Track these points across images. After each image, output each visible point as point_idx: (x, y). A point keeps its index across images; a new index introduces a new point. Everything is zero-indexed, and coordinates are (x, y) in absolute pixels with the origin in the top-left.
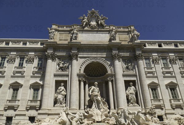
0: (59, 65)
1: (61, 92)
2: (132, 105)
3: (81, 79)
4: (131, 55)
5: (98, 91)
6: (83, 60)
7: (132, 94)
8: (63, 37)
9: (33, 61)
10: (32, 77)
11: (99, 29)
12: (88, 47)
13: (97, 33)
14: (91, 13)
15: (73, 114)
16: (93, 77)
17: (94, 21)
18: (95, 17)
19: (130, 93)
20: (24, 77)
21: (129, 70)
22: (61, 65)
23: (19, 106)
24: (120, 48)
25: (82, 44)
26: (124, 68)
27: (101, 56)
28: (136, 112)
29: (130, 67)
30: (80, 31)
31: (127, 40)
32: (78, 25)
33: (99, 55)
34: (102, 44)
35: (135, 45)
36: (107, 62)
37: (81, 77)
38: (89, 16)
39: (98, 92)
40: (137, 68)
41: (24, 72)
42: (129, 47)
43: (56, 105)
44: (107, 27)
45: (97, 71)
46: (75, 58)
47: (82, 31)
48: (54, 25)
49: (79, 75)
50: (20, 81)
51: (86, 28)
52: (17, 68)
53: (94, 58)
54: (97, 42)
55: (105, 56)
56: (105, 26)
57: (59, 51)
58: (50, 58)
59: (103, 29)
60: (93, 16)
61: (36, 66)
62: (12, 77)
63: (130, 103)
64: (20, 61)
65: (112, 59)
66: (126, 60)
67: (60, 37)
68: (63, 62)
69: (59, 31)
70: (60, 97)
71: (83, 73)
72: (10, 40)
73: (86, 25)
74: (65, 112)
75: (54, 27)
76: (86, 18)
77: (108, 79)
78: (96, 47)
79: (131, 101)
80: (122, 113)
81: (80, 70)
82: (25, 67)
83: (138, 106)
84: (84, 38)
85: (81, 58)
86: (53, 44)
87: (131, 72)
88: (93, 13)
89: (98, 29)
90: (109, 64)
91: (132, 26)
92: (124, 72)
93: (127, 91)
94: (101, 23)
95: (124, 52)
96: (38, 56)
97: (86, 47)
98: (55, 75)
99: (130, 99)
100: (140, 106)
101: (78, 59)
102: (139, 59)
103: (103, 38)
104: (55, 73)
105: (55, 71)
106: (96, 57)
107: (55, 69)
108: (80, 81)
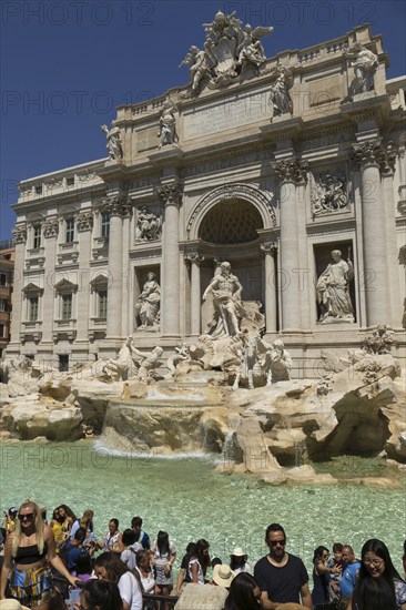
0: (139, 224)
1: (148, 295)
2: (330, 319)
3: (189, 258)
4: (343, 153)
6: (196, 199)
7: (333, 286)
8: (146, 140)
9: (92, 224)
10: (92, 264)
11: (246, 82)
12: (208, 155)
13: (235, 100)
14: (216, 30)
16: (240, 242)
17: (226, 55)
18: (230, 38)
19: (328, 285)
20: (77, 267)
21: (336, 207)
22: (145, 225)
25: (188, 153)
26: (318, 203)
27: (245, 178)
29: (336, 197)
31: (336, 96)
32: (180, 90)
33: (238, 175)
34: (248, 134)
36: (264, 193)
37: (190, 251)
38: (208, 46)
40: (357, 197)
41: (77, 254)
42: (336, 125)
43: (140, 328)
44: (269, 66)
45: (248, 223)
46: (171, 200)
47: (194, 104)
48: (120, 109)
49: (184, 248)
50: (72, 278)
51: (206, 92)
53: (225, 187)
54: (234, 131)
55: (258, 175)
56: (263, 64)
57: (139, 187)
58: (115, 212)
59: (256, 79)
60: (226, 40)
61: (99, 236)
62: (57, 269)
63: (326, 314)
64: (68, 228)
67: (138, 144)
68: (150, 216)
69: (133, 124)
70: (146, 308)
71: (196, 238)
72: (41, 180)
73: (203, 81)
75: (122, 115)
76: (201, 53)
77: (262, 248)
78: (228, 150)
79: (330, 309)
81: (189, 231)
82: (77, 243)
83: (349, 322)
84: (200, 128)
85: (192, 194)
86: (116, 172)
87: (339, 215)
88: (220, 27)
89: (241, 81)
90: (270, 199)
91: (360, 30)
92: (314, 216)
93: (322, 278)
94: (246, 58)
95: (318, 147)
96: (99, 208)
97: (200, 157)
98: (133, 255)
99: (325, 301)
100: (355, 322)
101: (185, 199)
103: (249, 114)
104: (133, 248)
105: (132, 242)
106: (231, 185)
107: (132, 239)
108: (188, 264)
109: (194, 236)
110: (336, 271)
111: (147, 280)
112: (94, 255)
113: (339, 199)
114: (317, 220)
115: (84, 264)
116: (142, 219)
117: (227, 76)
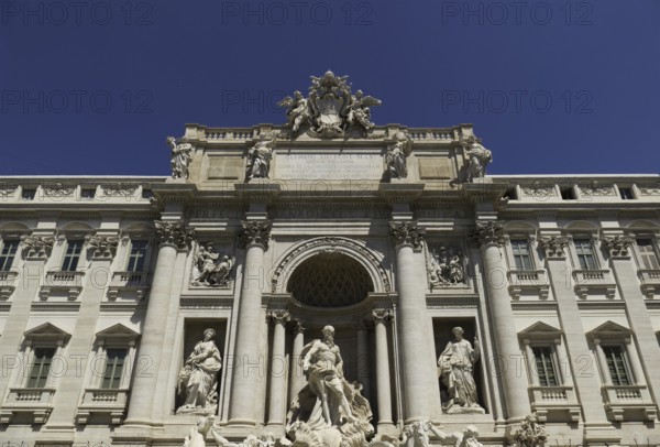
0: (200, 264)
1: (203, 360)
2: (458, 407)
3: (274, 315)
4: (460, 228)
5: (333, 357)
6: (287, 247)
7: (459, 367)
8: (223, 167)
9: (114, 253)
10: (104, 307)
11: (350, 140)
12: (308, 200)
13: (339, 154)
14: (322, 86)
15: (230, 439)
16: (325, 306)
17: (330, 111)
18: (337, 98)
19: (454, 366)
20: (76, 307)
21: (453, 281)
22: (209, 266)
23: (50, 411)
24: (421, 203)
25: (287, 193)
26: (434, 274)
27: (351, 233)
28: (460, 436)
29: (454, 270)
30: (279, 146)
31: (447, 175)
32: (273, 128)
33: (344, 229)
34: (357, 189)
35: (473, 193)
36: (374, 252)
37: (276, 307)
38: (314, 96)
39: (337, 362)
40: (479, 276)
41: (80, 289)
42: (453, 200)
43: (183, 408)
44: (376, 133)
45: (339, 286)
46: (258, 241)
47: (290, 145)
48: (192, 127)
49: (269, 302)
50: (63, 322)
51: (304, 138)
52: (57, 276)
53: (327, 238)
54: (341, 182)
55: (367, 233)
56: (372, 129)
57: (206, 217)
58: (170, 241)
59: (362, 140)
60: (328, 96)
61: (123, 268)
62: (35, 307)
63: (452, 401)
64: (69, 251)
65: (389, 242)
66: (440, 246)
67: (210, 170)
68: (216, 256)
69: (206, 147)
70: (198, 378)
71: (284, 291)
72: (39, 182)
73: (304, 126)
74: (203, 432)
75: (191, 133)
76: (305, 101)
77: (375, 314)
78: (335, 200)
79: (457, 396)
80: (409, 438)
81: (274, 282)
82: (82, 274)
83: (480, 412)
84: (293, 171)
85: (279, 238)
86: (181, 193)
87: (458, 290)
88: (329, 84)
89: (346, 138)
90: (381, 260)
91: (467, 127)
92: (432, 287)
93: (443, 358)
94: (356, 119)
95: (433, 217)
96: (131, 234)
97: (298, 200)
98: (186, 302)
99: (451, 385)
101: (271, 243)
102: (489, 240)
103: (361, 170)
104: (186, 292)
105: (186, 285)
106: (333, 238)
107: (187, 280)
108: (271, 323)
109: (282, 289)
110: (460, 351)
111: (202, 339)
112: (109, 295)
113: (456, 273)
114: (435, 291)
115: (90, 305)
116: (205, 257)
117: (333, 129)
